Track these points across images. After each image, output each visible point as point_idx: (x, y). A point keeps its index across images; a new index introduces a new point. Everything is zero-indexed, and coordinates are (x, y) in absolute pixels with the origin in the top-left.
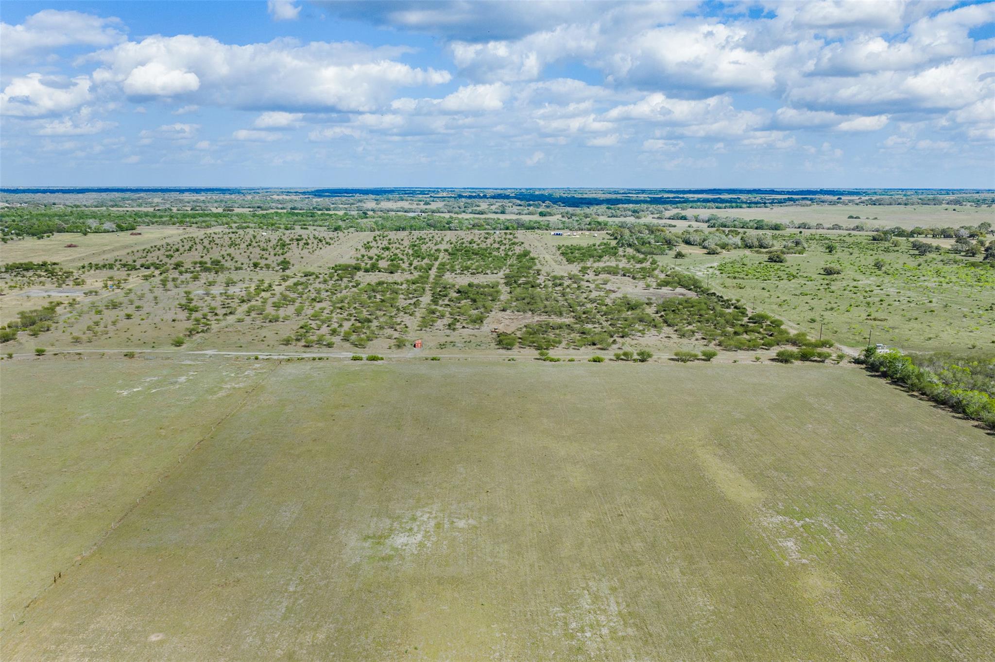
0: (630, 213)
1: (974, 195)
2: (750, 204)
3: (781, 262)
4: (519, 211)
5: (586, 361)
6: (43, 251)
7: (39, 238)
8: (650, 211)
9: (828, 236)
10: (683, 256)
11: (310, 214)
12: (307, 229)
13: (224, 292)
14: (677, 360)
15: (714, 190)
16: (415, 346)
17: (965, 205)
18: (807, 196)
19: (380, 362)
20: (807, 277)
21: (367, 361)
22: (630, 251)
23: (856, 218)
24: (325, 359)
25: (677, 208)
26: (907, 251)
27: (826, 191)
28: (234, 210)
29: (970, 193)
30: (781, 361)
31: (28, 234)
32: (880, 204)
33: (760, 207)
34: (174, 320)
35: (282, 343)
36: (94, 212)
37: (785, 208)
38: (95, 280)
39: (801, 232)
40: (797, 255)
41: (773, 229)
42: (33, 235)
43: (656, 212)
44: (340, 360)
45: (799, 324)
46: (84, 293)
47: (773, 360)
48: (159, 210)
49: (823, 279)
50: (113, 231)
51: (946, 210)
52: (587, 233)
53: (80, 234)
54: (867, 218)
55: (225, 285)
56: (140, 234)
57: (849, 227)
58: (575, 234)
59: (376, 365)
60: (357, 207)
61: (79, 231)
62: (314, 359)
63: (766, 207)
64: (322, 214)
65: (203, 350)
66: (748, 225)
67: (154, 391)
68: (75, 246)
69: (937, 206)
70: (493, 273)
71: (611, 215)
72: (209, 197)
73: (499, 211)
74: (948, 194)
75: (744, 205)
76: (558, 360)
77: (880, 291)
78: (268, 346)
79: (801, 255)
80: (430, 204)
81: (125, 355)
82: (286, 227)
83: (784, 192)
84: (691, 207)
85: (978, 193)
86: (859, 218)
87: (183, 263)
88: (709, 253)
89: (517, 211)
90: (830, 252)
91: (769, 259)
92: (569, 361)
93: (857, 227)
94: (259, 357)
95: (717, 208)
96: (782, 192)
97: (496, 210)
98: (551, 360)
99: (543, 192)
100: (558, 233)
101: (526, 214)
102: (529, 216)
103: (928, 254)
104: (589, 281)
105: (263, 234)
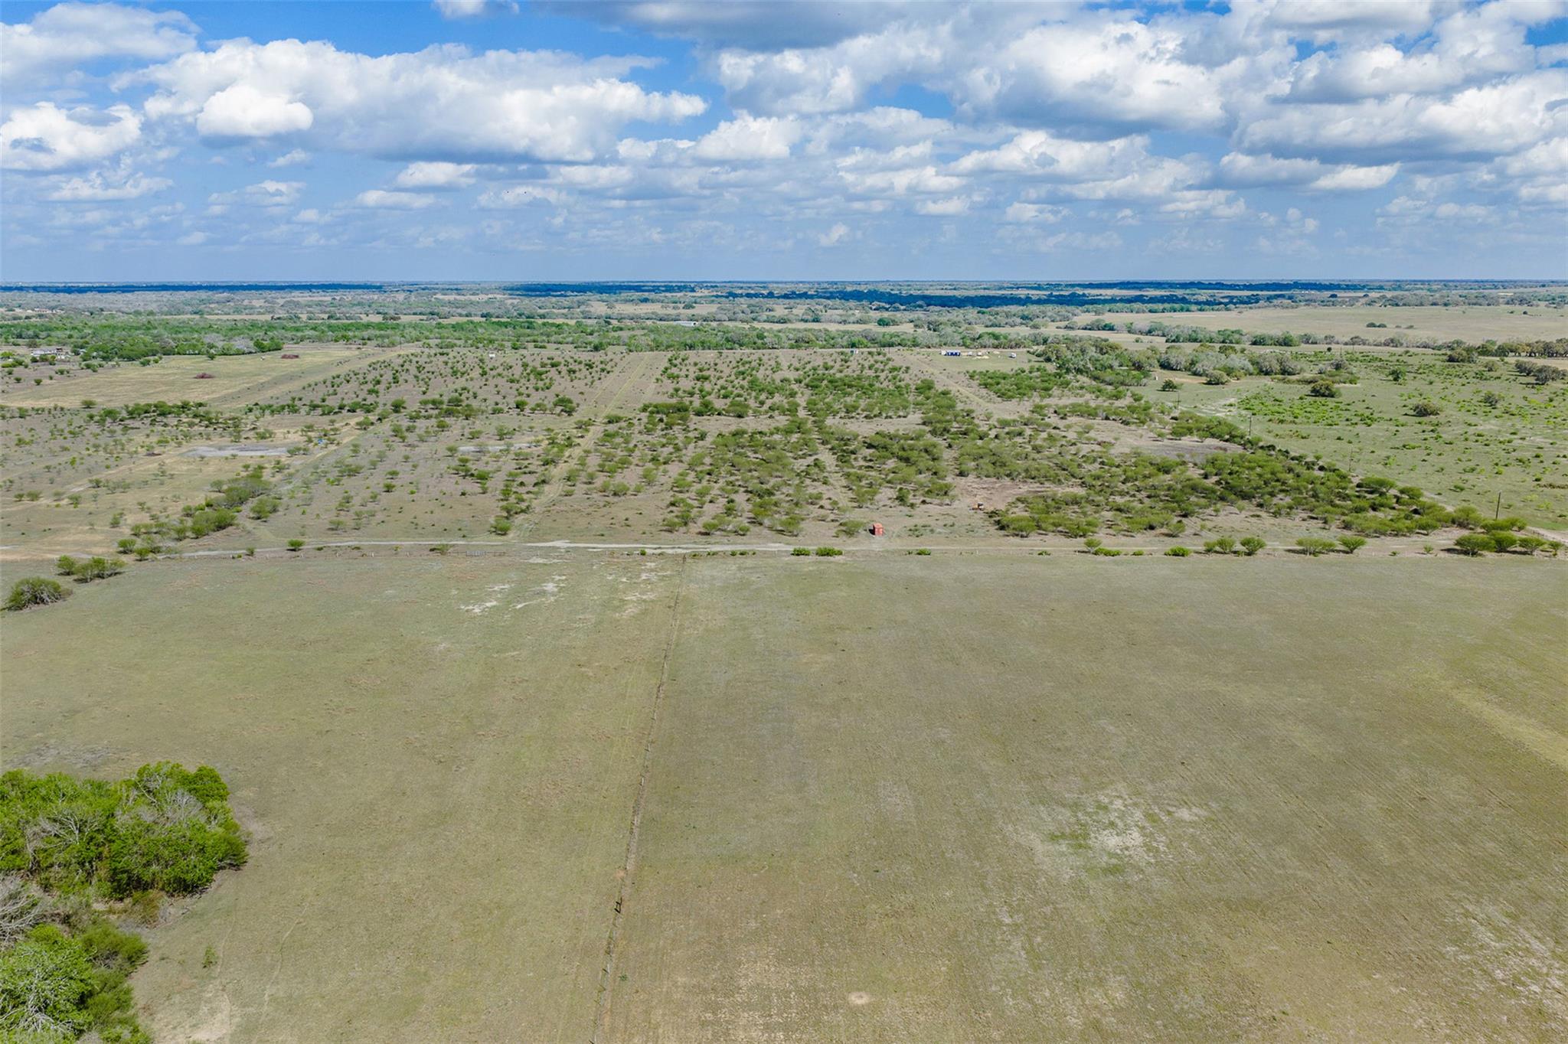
0: (1019, 320)
1: (1537, 289)
2: (1203, 305)
3: (1332, 396)
4: (843, 318)
5: (1160, 555)
6: (165, 384)
7: (143, 364)
8: (1050, 317)
9: (1376, 355)
10: (1175, 388)
11: (526, 325)
12: (544, 347)
13: (506, 447)
14: (1304, 552)
15: (1129, 283)
16: (873, 532)
17: (1538, 306)
18: (1278, 291)
19: (837, 558)
20: (1391, 420)
21: (817, 557)
22: (1084, 379)
23: (1379, 326)
24: (751, 553)
25: (1088, 311)
26: (1514, 377)
27: (1303, 284)
28: (399, 318)
29: (1531, 287)
30: (1466, 553)
31: (122, 357)
32: (1404, 305)
33: (1218, 310)
34: (463, 494)
35: (664, 528)
36: (184, 322)
37: (1260, 310)
38: (285, 431)
39: (1329, 349)
40: (1347, 385)
41: (1281, 345)
42: (130, 359)
43: (1058, 318)
44: (773, 555)
45: (1439, 494)
46: (289, 452)
47: (1449, 550)
48: (279, 318)
49: (1420, 423)
50: (250, 353)
51: (1512, 312)
52: (996, 352)
53: (205, 357)
54: (1397, 327)
55: (498, 438)
56: (297, 357)
57: (1379, 340)
58: (980, 354)
59: (837, 564)
60: (582, 313)
61: (197, 352)
62: (733, 554)
63: (1228, 310)
64: (544, 324)
65: (547, 541)
66: (1231, 338)
67: (519, 606)
68: (210, 377)
69: (1492, 306)
70: (900, 417)
71: (990, 324)
72: (338, 298)
73: (810, 318)
74: (1496, 288)
75: (1194, 307)
76: (1118, 554)
77: (1520, 441)
78: (644, 533)
79: (1354, 385)
80: (693, 307)
81: (432, 550)
82: (514, 344)
83: (1238, 285)
84: (1109, 311)
85: (1544, 286)
86: (1385, 326)
87: (404, 402)
88: (1209, 383)
89: (839, 319)
90: (1396, 379)
91: (1312, 392)
92: (1134, 554)
93: (1392, 341)
94: (647, 551)
95: (1150, 311)
96: (1235, 285)
97: (805, 317)
98: (1107, 554)
99: (858, 288)
100: (954, 351)
101: (854, 323)
102: (859, 325)
103: (1550, 382)
104: (1058, 429)
105: (491, 355)
